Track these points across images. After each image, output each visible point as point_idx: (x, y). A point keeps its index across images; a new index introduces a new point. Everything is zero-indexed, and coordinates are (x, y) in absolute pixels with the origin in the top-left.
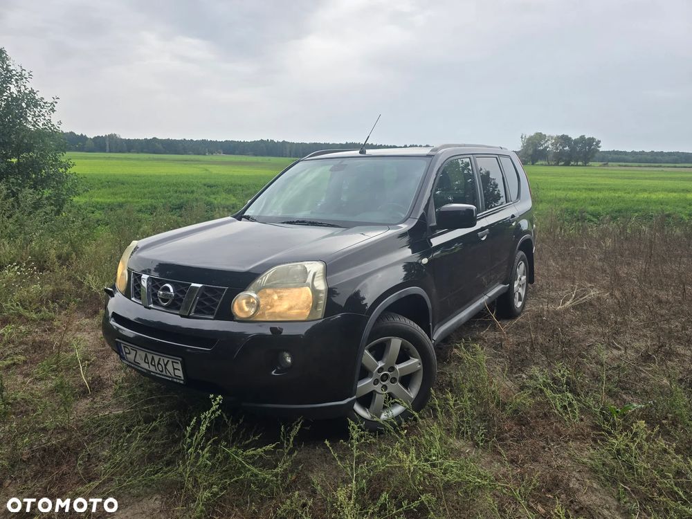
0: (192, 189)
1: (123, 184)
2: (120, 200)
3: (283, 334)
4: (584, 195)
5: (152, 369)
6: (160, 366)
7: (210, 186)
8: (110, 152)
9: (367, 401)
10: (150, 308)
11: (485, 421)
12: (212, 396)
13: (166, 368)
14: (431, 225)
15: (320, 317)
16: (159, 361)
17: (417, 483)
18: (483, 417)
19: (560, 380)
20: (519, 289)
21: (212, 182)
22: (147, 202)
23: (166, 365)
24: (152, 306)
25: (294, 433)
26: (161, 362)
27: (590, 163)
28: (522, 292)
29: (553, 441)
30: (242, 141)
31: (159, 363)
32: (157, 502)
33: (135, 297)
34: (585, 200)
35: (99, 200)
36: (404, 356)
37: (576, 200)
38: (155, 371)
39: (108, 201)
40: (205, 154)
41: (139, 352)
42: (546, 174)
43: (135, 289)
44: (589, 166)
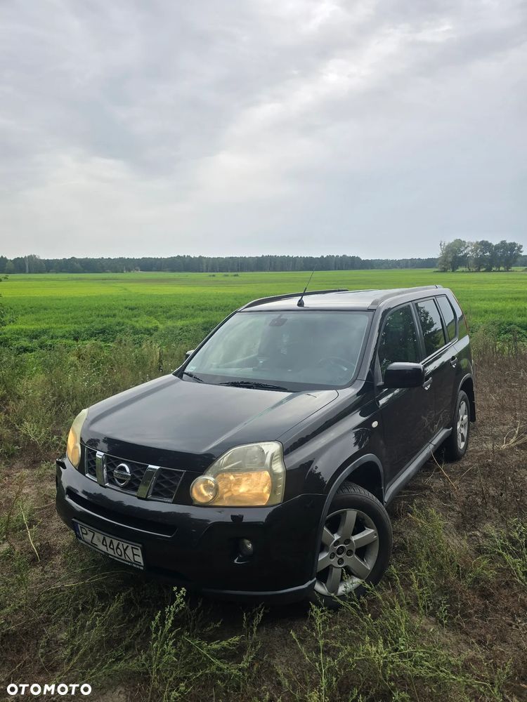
0: (114, 312)
1: (45, 309)
2: (44, 326)
3: (244, 521)
4: (510, 305)
5: (110, 552)
6: (118, 550)
7: (132, 309)
8: (30, 272)
9: (323, 576)
10: (106, 487)
11: (446, 594)
12: (175, 589)
13: (125, 553)
14: (378, 385)
15: (279, 502)
16: (118, 545)
17: (388, 678)
18: (444, 590)
19: (518, 542)
20: (462, 430)
21: (132, 304)
22: (71, 327)
23: (125, 550)
24: (107, 484)
25: (256, 622)
26: (120, 547)
27: (513, 268)
28: (464, 431)
29: (520, 616)
30: (159, 257)
31: (118, 548)
32: (121, 696)
33: (90, 473)
34: (511, 311)
35: (23, 327)
36: (359, 527)
37: (501, 311)
38: (113, 554)
39: (32, 327)
40: (122, 272)
41: (96, 534)
42: (469, 282)
43: (89, 465)
44: (511, 271)
